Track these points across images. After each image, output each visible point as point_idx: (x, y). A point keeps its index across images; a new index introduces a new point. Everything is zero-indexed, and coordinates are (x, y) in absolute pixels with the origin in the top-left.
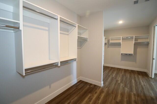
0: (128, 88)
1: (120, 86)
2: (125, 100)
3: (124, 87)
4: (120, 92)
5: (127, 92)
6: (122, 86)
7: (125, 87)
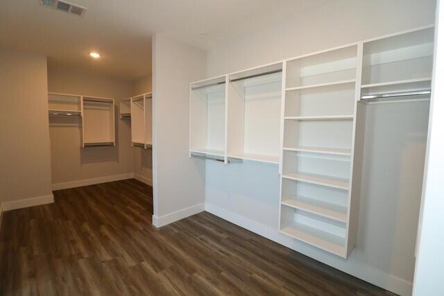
0: (103, 262)
1: (128, 253)
2: (93, 234)
3: (117, 258)
4: (113, 239)
5: (99, 251)
6: (122, 256)
7: (116, 261)
